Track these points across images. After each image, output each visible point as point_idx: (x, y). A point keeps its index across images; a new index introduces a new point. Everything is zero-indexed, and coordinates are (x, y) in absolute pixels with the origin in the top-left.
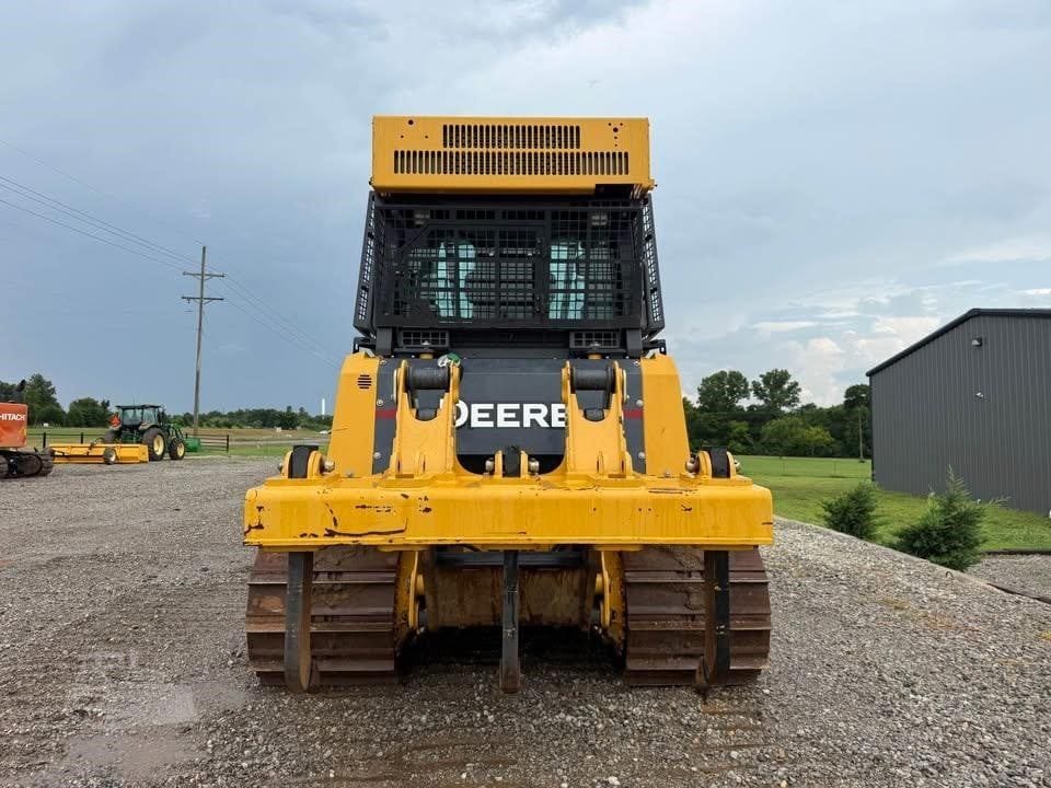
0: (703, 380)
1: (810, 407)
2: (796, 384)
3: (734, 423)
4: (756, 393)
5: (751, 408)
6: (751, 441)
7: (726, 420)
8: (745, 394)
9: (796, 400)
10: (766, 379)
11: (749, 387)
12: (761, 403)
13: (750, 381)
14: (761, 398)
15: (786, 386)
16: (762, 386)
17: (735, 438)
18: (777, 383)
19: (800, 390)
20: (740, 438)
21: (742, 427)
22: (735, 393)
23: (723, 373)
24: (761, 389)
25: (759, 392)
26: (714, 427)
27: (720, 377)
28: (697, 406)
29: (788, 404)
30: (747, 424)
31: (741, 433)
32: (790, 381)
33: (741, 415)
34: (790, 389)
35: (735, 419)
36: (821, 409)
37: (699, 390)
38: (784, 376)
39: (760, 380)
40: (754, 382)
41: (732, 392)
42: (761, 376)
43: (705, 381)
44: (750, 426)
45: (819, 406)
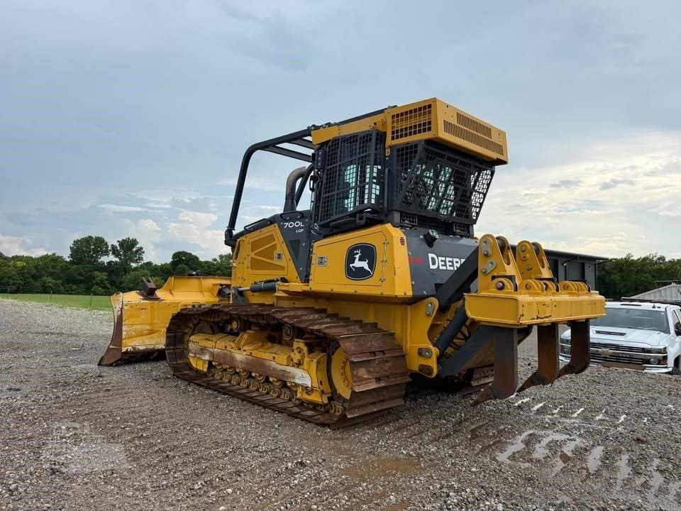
0: (74, 242)
1: (149, 264)
2: (141, 248)
3: (97, 273)
4: (114, 253)
5: (110, 263)
6: (108, 285)
7: (90, 271)
8: (106, 253)
9: (140, 259)
10: (122, 243)
11: (109, 248)
12: (117, 260)
13: (110, 244)
14: (117, 256)
15: (134, 249)
16: (118, 248)
17: (97, 284)
18: (129, 247)
19: (143, 252)
20: (101, 284)
21: (104, 276)
22: (98, 252)
23: (90, 237)
24: (117, 250)
25: (115, 252)
26: (82, 276)
27: (88, 240)
28: (68, 260)
29: (136, 261)
30: (106, 274)
31: (102, 281)
32: (137, 246)
33: (103, 268)
34: (137, 251)
35: (98, 270)
36: (156, 265)
37: (71, 248)
38: (134, 242)
39: (117, 244)
40: (112, 245)
41: (96, 251)
42: (118, 241)
43: (76, 242)
44: (108, 275)
45: (154, 263)
